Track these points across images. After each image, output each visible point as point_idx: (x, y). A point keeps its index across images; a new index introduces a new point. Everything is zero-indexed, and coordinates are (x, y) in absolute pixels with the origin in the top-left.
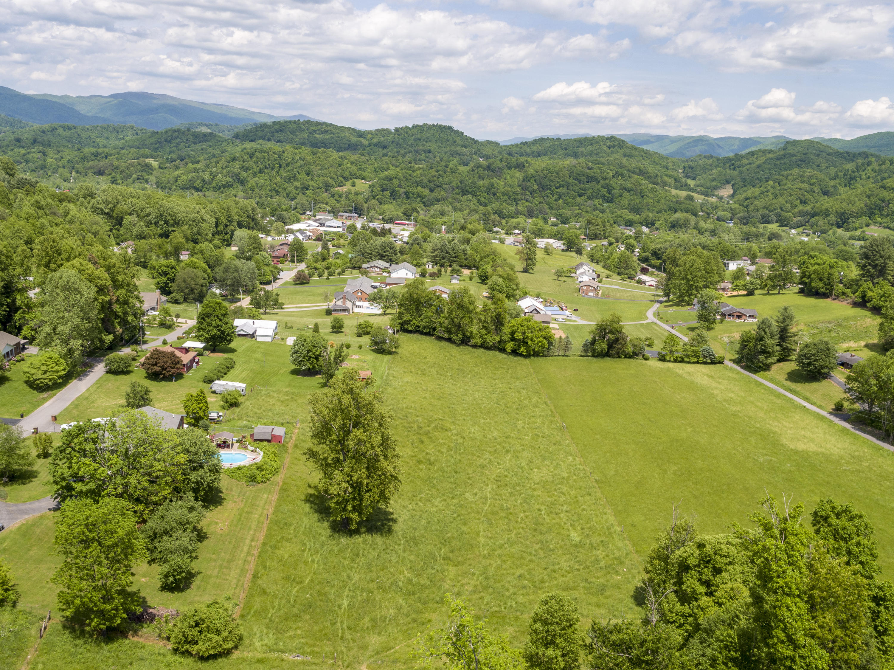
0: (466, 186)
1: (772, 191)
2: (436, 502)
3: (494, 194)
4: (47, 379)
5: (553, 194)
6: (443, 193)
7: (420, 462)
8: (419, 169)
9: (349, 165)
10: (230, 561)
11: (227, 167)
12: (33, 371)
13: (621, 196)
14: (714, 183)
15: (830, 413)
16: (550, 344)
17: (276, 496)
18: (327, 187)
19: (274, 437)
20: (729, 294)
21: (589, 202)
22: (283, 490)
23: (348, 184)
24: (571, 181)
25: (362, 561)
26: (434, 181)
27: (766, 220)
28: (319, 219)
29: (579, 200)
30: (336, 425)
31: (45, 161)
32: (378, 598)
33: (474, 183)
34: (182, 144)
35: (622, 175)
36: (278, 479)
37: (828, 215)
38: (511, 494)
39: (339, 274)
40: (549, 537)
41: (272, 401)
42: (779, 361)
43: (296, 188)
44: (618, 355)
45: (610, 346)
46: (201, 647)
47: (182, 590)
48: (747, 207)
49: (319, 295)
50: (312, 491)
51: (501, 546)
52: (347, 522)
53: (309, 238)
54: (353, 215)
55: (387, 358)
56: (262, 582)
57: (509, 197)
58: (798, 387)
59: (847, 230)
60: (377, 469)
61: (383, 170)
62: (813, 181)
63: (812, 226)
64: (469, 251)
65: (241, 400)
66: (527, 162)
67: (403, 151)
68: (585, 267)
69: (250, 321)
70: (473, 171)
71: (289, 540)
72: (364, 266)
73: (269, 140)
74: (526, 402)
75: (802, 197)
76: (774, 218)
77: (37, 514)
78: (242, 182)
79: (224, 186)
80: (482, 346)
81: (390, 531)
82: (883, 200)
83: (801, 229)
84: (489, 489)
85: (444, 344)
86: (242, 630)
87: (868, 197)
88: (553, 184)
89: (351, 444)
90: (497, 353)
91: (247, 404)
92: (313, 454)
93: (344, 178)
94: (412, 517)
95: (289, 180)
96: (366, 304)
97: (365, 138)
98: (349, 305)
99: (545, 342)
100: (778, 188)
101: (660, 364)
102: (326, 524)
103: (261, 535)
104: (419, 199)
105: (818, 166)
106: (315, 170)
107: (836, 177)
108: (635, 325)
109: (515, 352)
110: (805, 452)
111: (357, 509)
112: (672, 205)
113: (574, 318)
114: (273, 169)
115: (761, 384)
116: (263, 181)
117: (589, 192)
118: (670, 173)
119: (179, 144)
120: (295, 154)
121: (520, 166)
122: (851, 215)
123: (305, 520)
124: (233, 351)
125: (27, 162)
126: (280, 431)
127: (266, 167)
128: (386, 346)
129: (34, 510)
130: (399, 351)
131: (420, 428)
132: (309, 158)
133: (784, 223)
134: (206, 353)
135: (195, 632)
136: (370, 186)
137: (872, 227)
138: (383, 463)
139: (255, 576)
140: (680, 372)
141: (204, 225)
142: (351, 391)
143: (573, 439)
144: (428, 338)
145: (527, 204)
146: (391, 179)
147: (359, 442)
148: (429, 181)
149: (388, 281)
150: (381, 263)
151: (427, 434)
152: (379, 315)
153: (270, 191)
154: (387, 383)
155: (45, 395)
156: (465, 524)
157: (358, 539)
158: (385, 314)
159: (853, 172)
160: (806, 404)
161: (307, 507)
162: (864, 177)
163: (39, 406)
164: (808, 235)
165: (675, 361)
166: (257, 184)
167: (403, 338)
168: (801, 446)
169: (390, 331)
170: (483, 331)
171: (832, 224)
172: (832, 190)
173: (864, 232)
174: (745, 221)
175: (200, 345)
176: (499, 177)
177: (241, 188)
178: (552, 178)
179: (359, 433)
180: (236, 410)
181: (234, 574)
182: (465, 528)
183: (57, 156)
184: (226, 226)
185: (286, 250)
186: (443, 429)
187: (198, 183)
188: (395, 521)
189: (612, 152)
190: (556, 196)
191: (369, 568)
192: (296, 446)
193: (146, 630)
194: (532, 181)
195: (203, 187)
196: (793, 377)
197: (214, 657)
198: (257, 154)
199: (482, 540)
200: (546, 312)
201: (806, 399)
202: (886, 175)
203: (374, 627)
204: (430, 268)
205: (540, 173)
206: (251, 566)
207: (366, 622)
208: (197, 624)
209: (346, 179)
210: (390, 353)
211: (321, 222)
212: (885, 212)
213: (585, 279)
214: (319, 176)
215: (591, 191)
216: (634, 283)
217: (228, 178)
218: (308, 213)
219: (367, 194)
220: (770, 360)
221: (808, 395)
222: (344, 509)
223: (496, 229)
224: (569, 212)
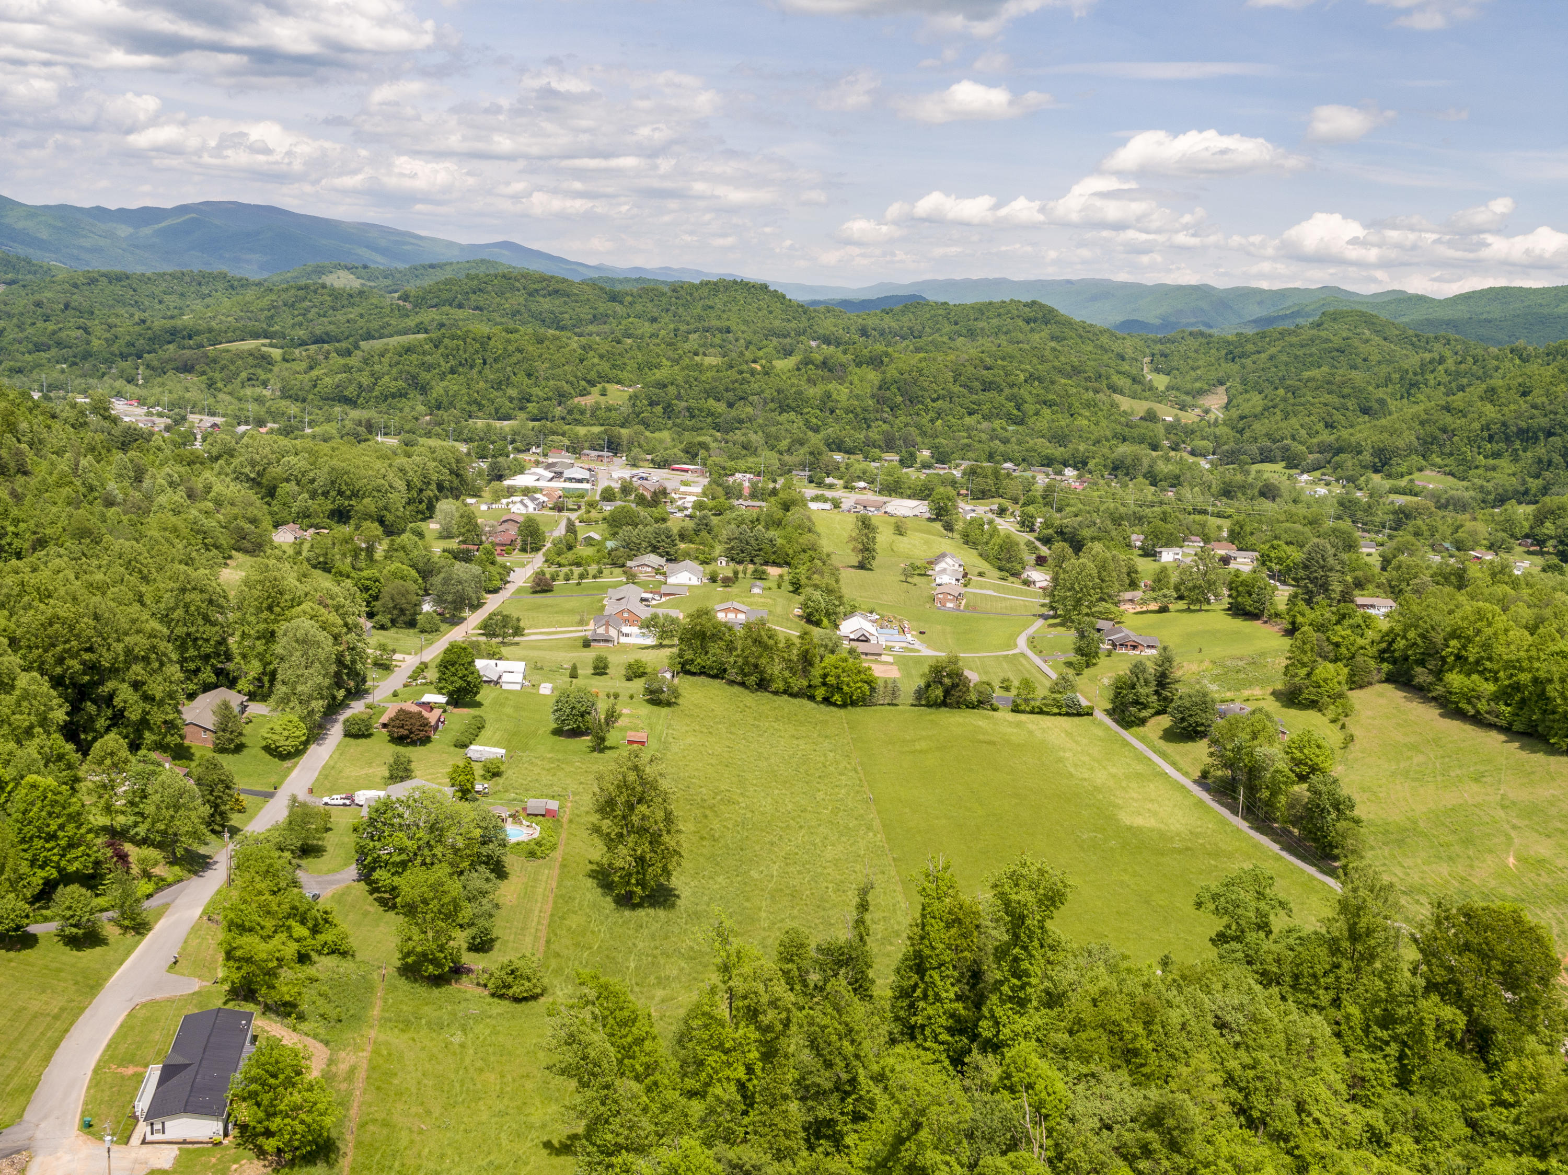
0: (786, 398)
1: (1282, 406)
2: (720, 879)
3: (832, 412)
4: (288, 745)
5: (927, 411)
6: (749, 409)
7: (702, 838)
8: (711, 367)
9: (596, 360)
10: (523, 929)
11: (398, 363)
12: (275, 737)
13: (1037, 413)
14: (1198, 385)
15: (1195, 782)
16: (873, 689)
17: (557, 872)
18: (562, 397)
19: (548, 811)
20: (1138, 609)
21: (985, 425)
22: (563, 866)
23: (596, 390)
24: (956, 389)
25: (646, 932)
26: (734, 390)
27: (1266, 457)
28: (553, 465)
29: (968, 420)
30: (620, 800)
31: (88, 343)
32: (662, 962)
33: (799, 393)
34: (314, 310)
35: (1040, 380)
36: (557, 855)
37: (1360, 453)
38: (799, 872)
39: (594, 577)
40: (831, 913)
41: (537, 770)
42: (1158, 713)
43: (511, 399)
44: (957, 705)
45: (947, 693)
46: (516, 990)
47: (486, 951)
48: (1241, 432)
49: (572, 611)
50: (595, 867)
51: (782, 920)
52: (630, 894)
53: (543, 506)
54: (605, 453)
55: (665, 711)
56: (554, 947)
57: (856, 416)
58: (1171, 748)
59: (1389, 476)
60: (660, 844)
61: (652, 366)
62: (1346, 391)
63: (1335, 469)
64: (779, 541)
65: (503, 768)
66: (887, 354)
67: (683, 327)
68: (948, 560)
69: (493, 662)
70: (799, 369)
71: (575, 913)
72: (629, 564)
73: (460, 306)
74: (832, 769)
75: (1328, 419)
76: (1279, 454)
77: (343, 885)
78: (424, 389)
79: (393, 396)
80: (785, 692)
81: (673, 906)
82: (1444, 430)
83: (1317, 474)
84: (776, 867)
85: (736, 689)
86: (546, 981)
87: (1422, 423)
88: (926, 394)
89: (635, 819)
90: (805, 702)
91: (510, 774)
92: (597, 830)
93: (589, 382)
94: (694, 893)
95: (498, 385)
96: (635, 630)
97: (621, 302)
98: (613, 633)
99: (866, 688)
100: (1292, 401)
101: (1012, 717)
102: (609, 899)
103: (549, 908)
104: (710, 419)
105: (1365, 360)
106: (542, 367)
107: (1388, 380)
108: (997, 657)
109: (827, 701)
110: (1140, 829)
111: (642, 883)
112: (1119, 428)
113: (917, 645)
114: (472, 367)
115: (1126, 744)
116: (456, 388)
117: (986, 408)
118: (1126, 367)
119: (307, 310)
120: (509, 341)
121: (876, 362)
122: (1396, 452)
123: (589, 895)
124: (479, 705)
125: (59, 344)
126: (553, 805)
127: (461, 364)
128: (664, 697)
129: (339, 882)
130: (680, 701)
131: (704, 800)
132: (531, 348)
133: (1292, 462)
134: (449, 708)
135: (510, 979)
136: (630, 398)
137: (1427, 472)
138: (666, 838)
139: (548, 942)
140: (1032, 727)
141: (393, 496)
142: (636, 768)
143: (879, 812)
144: (717, 682)
145: (885, 427)
146: (665, 386)
147: (644, 818)
148: (727, 390)
149: (664, 589)
150: (653, 559)
151: (711, 808)
152: (653, 647)
153: (469, 403)
154: (666, 746)
155: (287, 764)
156: (748, 900)
157: (641, 913)
158: (661, 646)
159: (1415, 374)
160: (1169, 770)
161: (590, 883)
162: (1432, 382)
163: (286, 776)
164: (1328, 484)
165: (1032, 712)
166: (447, 392)
167: (685, 684)
168: (1139, 821)
169: (668, 675)
170: (787, 674)
171: (1365, 467)
172: (1376, 406)
173: (1411, 481)
174: (1231, 457)
175: (442, 699)
176: (841, 380)
177: (421, 398)
178: (926, 384)
179: (642, 809)
180: (500, 780)
181: (528, 940)
182: (747, 904)
183: (108, 335)
184: (421, 490)
185: (513, 531)
186: (731, 802)
187: (351, 391)
188: (678, 897)
189: (1032, 330)
190: (932, 414)
191: (653, 937)
192: (571, 821)
193: (464, 978)
194: (894, 389)
195: (359, 396)
196: (1170, 735)
197: (525, 999)
198: (446, 341)
199: (763, 914)
200: (880, 637)
201: (1174, 764)
202: (1465, 381)
203: (659, 983)
204: (723, 567)
205: (906, 376)
206: (543, 934)
207: (652, 979)
208: (513, 972)
209: (592, 383)
210: (669, 704)
211: (557, 469)
212: (1447, 450)
213: (945, 579)
214: (547, 379)
215: (988, 405)
216: (1018, 585)
217: (400, 383)
218: (534, 449)
219: (626, 410)
220: (1144, 714)
221: (1177, 758)
222: (628, 883)
223: (829, 480)
224: (951, 443)
